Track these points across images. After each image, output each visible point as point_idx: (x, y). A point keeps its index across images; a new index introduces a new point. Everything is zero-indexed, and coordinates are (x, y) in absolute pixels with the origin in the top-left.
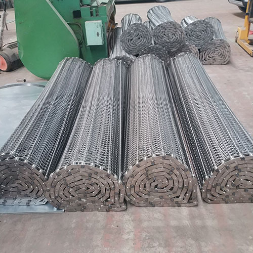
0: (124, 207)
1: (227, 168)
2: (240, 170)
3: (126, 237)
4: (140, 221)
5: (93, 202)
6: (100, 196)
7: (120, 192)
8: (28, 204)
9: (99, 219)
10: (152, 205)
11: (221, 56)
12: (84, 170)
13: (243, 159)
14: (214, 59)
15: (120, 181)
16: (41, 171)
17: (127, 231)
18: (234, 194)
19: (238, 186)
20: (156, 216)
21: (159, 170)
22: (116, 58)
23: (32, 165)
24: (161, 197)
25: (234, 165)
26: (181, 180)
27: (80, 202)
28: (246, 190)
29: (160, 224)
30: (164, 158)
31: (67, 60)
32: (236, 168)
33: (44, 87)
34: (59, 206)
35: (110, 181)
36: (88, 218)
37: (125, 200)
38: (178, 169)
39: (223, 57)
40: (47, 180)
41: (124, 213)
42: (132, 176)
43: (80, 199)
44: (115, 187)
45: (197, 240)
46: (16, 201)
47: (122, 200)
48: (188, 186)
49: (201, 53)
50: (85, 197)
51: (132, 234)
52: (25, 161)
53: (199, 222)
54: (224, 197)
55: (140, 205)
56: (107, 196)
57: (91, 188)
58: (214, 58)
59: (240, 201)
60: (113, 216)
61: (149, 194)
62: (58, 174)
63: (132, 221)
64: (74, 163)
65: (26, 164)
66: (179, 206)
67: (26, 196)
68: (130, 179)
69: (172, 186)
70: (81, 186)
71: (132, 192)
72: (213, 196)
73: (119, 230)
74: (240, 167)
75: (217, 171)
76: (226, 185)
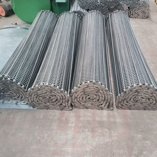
0: (71, 108)
1: (131, 91)
2: (139, 93)
3: (70, 125)
4: (79, 117)
5: (53, 105)
6: (57, 102)
7: (68, 101)
8: (16, 104)
9: (56, 114)
10: (87, 108)
11: (143, 12)
12: (47, 88)
13: (141, 86)
14: (138, 15)
15: (68, 95)
16: (23, 86)
17: (71, 122)
18: (134, 105)
19: (137, 101)
20: (88, 114)
21: (91, 90)
22: (74, 12)
23: (18, 83)
24: (92, 104)
25: (136, 89)
26: (103, 96)
27: (45, 105)
28: (141, 103)
29: (90, 119)
30: (94, 84)
31: (43, 12)
32: (136, 91)
33: (28, 29)
34: (34, 106)
35: (63, 95)
36: (50, 113)
37: (71, 104)
38: (102, 90)
39: (144, 13)
40: (27, 91)
41: (71, 111)
42: (76, 93)
43: (45, 103)
44: (65, 98)
45: (109, 129)
46: (10, 102)
47: (69, 105)
48: (107, 100)
49: (130, 10)
50: (49, 102)
51: (74, 124)
52: (14, 81)
53: (112, 120)
54: (128, 106)
55: (80, 107)
56: (61, 102)
57: (52, 97)
58: (138, 13)
59: (138, 109)
60: (64, 113)
61: (85, 102)
62: (33, 89)
63: (75, 116)
64: (42, 84)
65: (14, 82)
66: (102, 109)
67: (15, 99)
68: (75, 94)
69: (98, 99)
70: (46, 96)
71: (76, 100)
72: (122, 105)
73: (67, 121)
74: (138, 91)
75: (125, 92)
76: (130, 100)
